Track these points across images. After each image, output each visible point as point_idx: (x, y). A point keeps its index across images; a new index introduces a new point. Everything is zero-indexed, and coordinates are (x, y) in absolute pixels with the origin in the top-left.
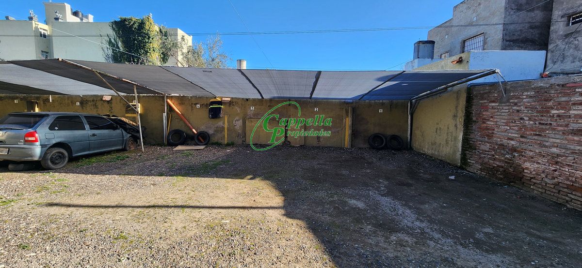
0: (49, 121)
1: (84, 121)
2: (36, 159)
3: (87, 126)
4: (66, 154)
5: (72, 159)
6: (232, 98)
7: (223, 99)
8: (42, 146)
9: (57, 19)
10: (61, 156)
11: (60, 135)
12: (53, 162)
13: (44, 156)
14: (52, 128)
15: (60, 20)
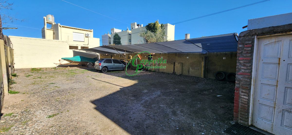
0: (104, 60)
1: (112, 61)
2: (100, 70)
3: (113, 62)
4: (107, 69)
5: (108, 71)
6: (156, 53)
7: (153, 54)
8: (102, 67)
9: (133, 28)
10: (106, 70)
11: (106, 64)
12: (103, 71)
13: (102, 69)
14: (104, 62)
15: (133, 29)
